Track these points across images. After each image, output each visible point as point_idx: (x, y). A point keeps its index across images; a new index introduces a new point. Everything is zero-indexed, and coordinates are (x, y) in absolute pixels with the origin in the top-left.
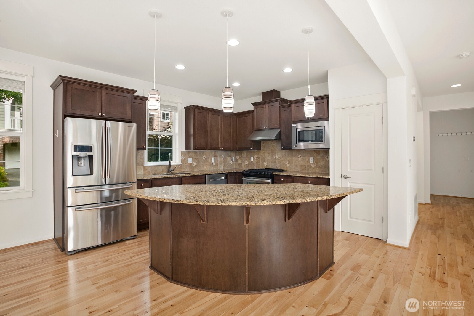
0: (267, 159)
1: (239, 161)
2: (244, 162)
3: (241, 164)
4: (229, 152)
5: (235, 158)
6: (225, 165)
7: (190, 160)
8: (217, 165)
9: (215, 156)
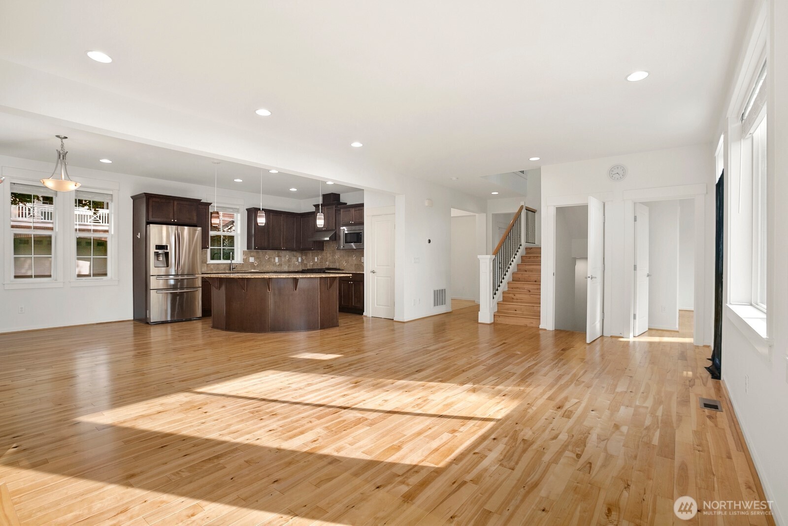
0: (328, 259)
1: (305, 262)
2: (309, 262)
3: (307, 264)
4: (295, 253)
5: (302, 259)
6: (289, 265)
7: (252, 260)
8: (280, 265)
9: (278, 256)
